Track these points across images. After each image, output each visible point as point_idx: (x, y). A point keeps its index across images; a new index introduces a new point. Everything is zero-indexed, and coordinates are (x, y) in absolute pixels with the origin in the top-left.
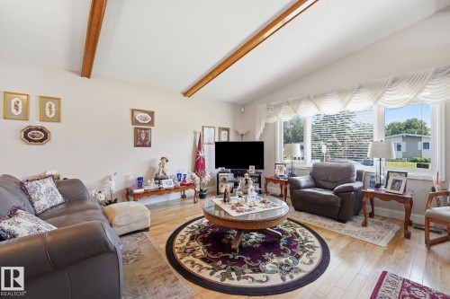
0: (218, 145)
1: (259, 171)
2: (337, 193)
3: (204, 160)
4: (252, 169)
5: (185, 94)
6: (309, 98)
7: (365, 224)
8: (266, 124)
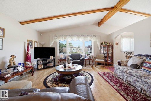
0: (35, 48)
1: (54, 58)
2: (81, 60)
3: (30, 55)
4: (52, 58)
5: (21, 23)
6: (69, 36)
7: (86, 66)
8: (54, 42)
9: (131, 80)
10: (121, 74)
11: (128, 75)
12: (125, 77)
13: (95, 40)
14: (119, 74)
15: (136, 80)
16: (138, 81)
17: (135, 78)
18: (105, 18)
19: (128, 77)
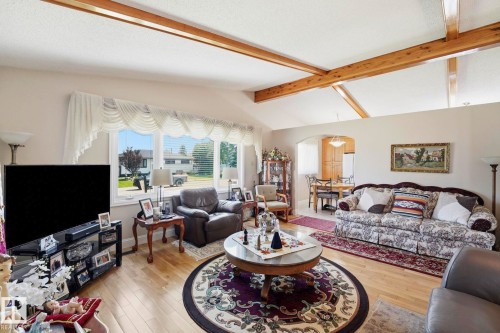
9: (391, 237)
10: (360, 231)
11: (383, 229)
12: (376, 234)
13: (249, 144)
14: (354, 230)
15: (402, 236)
16: (408, 236)
17: (400, 232)
18: (290, 87)
19: (382, 232)
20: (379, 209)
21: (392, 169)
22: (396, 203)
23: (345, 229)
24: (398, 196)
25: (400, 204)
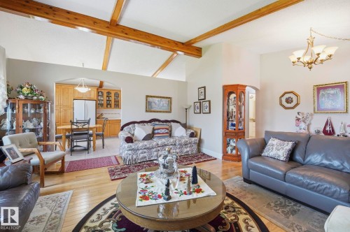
12: (155, 153)
19: (159, 150)
20: (149, 137)
21: (146, 111)
22: (156, 131)
23: (135, 157)
24: (156, 127)
25: (159, 131)
